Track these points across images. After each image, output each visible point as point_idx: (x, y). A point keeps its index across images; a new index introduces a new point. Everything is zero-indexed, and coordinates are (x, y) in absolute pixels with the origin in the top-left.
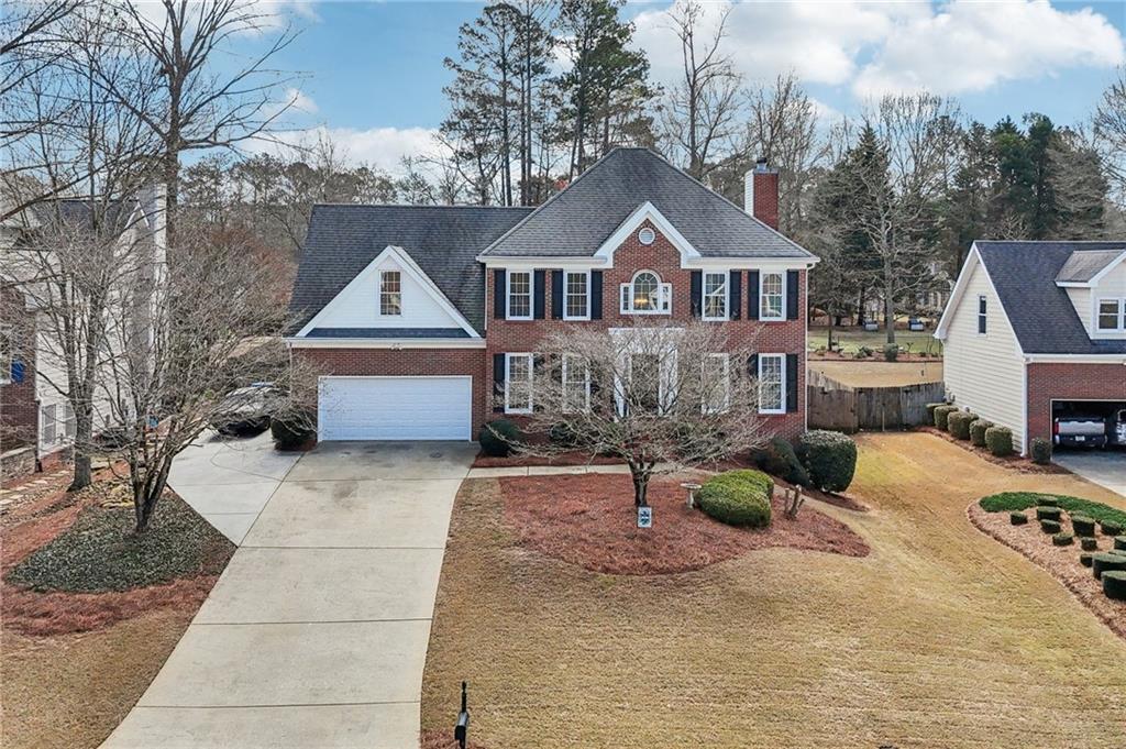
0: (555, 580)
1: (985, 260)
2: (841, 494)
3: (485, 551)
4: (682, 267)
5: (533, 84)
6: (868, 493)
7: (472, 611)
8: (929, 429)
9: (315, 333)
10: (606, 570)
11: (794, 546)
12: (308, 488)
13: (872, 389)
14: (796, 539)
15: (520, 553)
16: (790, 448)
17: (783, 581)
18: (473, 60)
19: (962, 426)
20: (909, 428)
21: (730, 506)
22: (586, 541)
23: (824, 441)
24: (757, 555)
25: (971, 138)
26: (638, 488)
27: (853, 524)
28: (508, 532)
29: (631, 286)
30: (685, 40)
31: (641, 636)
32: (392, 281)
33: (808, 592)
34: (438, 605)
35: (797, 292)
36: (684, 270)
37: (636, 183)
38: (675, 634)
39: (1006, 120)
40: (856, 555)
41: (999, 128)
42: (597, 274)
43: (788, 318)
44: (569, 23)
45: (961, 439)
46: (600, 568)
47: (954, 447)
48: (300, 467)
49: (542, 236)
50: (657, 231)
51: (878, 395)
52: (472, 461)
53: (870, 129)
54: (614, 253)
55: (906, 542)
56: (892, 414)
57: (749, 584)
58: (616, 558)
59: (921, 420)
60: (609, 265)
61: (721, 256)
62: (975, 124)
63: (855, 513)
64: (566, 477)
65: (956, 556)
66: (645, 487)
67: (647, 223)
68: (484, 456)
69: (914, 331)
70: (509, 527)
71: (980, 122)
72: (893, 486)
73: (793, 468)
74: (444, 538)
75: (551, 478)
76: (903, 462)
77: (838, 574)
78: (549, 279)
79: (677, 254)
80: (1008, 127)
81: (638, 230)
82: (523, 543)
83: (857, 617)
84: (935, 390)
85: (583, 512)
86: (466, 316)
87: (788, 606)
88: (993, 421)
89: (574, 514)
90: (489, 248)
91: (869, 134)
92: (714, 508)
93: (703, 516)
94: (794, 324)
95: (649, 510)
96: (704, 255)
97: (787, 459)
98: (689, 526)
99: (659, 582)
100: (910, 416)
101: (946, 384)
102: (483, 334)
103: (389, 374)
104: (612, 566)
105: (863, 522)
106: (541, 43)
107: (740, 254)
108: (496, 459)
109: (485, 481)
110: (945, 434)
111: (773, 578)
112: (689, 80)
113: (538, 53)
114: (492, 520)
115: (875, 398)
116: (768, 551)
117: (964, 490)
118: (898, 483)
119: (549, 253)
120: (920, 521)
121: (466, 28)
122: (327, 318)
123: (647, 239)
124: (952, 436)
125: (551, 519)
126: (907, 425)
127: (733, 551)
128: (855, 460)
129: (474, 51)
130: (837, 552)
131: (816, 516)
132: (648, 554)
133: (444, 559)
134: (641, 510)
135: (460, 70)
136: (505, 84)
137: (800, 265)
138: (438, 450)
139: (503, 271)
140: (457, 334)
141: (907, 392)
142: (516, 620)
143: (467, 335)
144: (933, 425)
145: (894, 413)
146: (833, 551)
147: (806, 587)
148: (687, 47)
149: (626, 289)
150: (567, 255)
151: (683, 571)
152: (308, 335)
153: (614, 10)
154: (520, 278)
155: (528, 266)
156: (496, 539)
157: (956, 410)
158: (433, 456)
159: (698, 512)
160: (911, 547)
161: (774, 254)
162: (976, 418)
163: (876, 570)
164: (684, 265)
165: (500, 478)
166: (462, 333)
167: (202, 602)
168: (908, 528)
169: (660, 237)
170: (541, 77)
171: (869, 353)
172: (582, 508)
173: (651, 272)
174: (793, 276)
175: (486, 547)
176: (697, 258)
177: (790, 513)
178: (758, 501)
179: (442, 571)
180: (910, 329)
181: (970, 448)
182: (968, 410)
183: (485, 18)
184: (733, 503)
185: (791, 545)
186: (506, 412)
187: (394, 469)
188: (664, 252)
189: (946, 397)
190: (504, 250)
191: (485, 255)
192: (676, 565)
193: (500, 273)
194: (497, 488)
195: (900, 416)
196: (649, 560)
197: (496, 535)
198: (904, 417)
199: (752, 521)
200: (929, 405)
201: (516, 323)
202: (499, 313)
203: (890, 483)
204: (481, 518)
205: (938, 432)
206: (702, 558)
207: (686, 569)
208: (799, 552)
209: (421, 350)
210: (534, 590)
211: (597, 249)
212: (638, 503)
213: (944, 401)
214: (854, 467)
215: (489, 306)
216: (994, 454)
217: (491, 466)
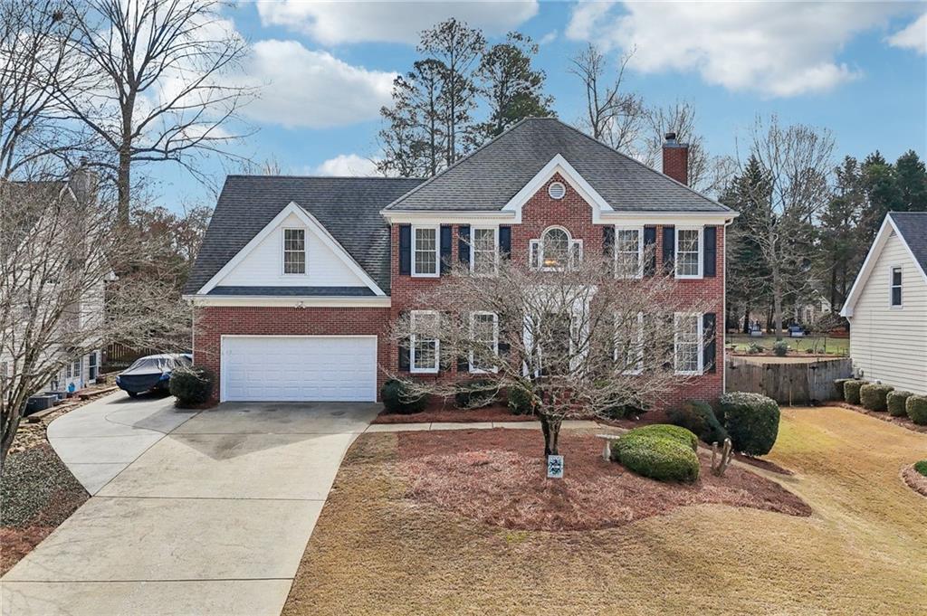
0: (450, 535)
1: (900, 230)
2: (762, 457)
3: (370, 503)
4: (594, 222)
5: (456, 129)
6: (791, 459)
7: (344, 569)
8: (839, 403)
9: (218, 291)
10: (510, 525)
11: (728, 503)
12: (193, 441)
13: (779, 365)
14: (728, 495)
15: (410, 505)
16: (710, 409)
17: (722, 540)
18: (406, 109)
19: (878, 398)
20: (816, 403)
21: (652, 457)
22: (486, 492)
23: (745, 401)
24: (687, 510)
25: (843, 170)
26: (548, 437)
27: (785, 485)
28: (401, 484)
29: (540, 242)
30: (588, 84)
31: (551, 603)
32: (294, 239)
33: (752, 553)
34: (304, 562)
35: (715, 248)
36: (595, 225)
37: (546, 148)
38: (595, 600)
39: (875, 155)
40: (798, 514)
41: (869, 162)
42: (504, 229)
43: (705, 276)
44: (489, 74)
45: (876, 411)
46: (503, 522)
47: (869, 418)
48: (193, 422)
49: (449, 193)
50: (567, 185)
51: (786, 370)
52: (373, 418)
53: (755, 160)
54: (523, 208)
55: (843, 505)
56: (799, 391)
57: (679, 542)
58: (522, 511)
59: (828, 395)
60: (518, 220)
61: (634, 210)
62: (847, 158)
63: (782, 475)
64: (470, 432)
65: (906, 519)
66: (556, 435)
67: (557, 177)
68: (387, 414)
69: (794, 337)
70: (402, 479)
71: (851, 156)
72: (813, 453)
73: (713, 429)
74: (326, 489)
75: (454, 432)
76: (819, 432)
77: (785, 534)
78: (456, 235)
79: (588, 209)
80: (877, 160)
81: (548, 184)
82: (418, 495)
83: (819, 584)
84: (843, 364)
85: (486, 463)
86: (371, 275)
87: (732, 568)
88: (911, 392)
89: (475, 465)
90: (394, 203)
91: (754, 163)
92: (635, 461)
93: (622, 469)
94: (712, 282)
95: (560, 458)
96: (616, 210)
97: (706, 419)
98: (608, 479)
99: (574, 538)
100: (817, 393)
101: (854, 360)
102: (388, 292)
103: (293, 333)
104: (517, 521)
105: (793, 484)
106: (464, 94)
107: (654, 208)
108: (398, 416)
109: (384, 436)
110: (856, 408)
111: (709, 537)
112: (592, 120)
113: (461, 101)
114: (384, 472)
115: (783, 374)
116: (699, 507)
117: (893, 456)
118: (817, 450)
119: (455, 207)
120: (851, 485)
121: (400, 81)
122: (230, 275)
123: (557, 193)
124: (866, 408)
125: (450, 469)
126: (814, 400)
127: (659, 507)
128: (778, 422)
129: (407, 101)
130: (777, 511)
131: (745, 475)
132: (560, 508)
133: (322, 513)
134: (551, 458)
135: (395, 119)
136: (433, 132)
137: (718, 220)
138: (339, 410)
139: (409, 227)
140: (361, 292)
141: (814, 368)
142: (397, 580)
143: (372, 293)
144: (842, 399)
145: (801, 388)
146: (772, 509)
147: (749, 547)
148: (591, 91)
149: (536, 246)
150: (475, 209)
151: (602, 527)
152: (209, 293)
153: (527, 61)
154: (426, 233)
155: (433, 222)
156: (383, 490)
157: (867, 383)
158: (334, 414)
159: (615, 465)
160: (851, 510)
161: (691, 208)
162: (893, 390)
163: (826, 531)
164: (596, 220)
165: (399, 432)
166: (367, 292)
167: (22, 555)
168: (841, 493)
169: (571, 192)
170: (463, 124)
171: (760, 350)
172: (485, 459)
173: (562, 228)
174: (710, 231)
175: (373, 499)
176: (610, 212)
177: (718, 469)
178: (685, 454)
179: (317, 525)
180: (791, 337)
181: (888, 418)
182: (880, 383)
183: (416, 72)
184: (656, 455)
185: (724, 502)
186: (412, 372)
187: (289, 425)
188: (575, 207)
189: (854, 373)
190: (408, 205)
191: (390, 209)
192: (593, 519)
193: (405, 229)
194: (395, 442)
195: (807, 391)
196: (561, 515)
197: (386, 485)
198: (811, 393)
199: (679, 476)
200: (837, 380)
201: (421, 280)
202: (405, 269)
203: (809, 450)
204: (372, 469)
205: (848, 405)
206: (623, 513)
207: (604, 526)
208: (735, 510)
209: (326, 308)
210: (422, 546)
211: (506, 203)
212: (548, 452)
213: (852, 377)
214: (777, 429)
215: (395, 263)
216: (915, 423)
217: (392, 422)
